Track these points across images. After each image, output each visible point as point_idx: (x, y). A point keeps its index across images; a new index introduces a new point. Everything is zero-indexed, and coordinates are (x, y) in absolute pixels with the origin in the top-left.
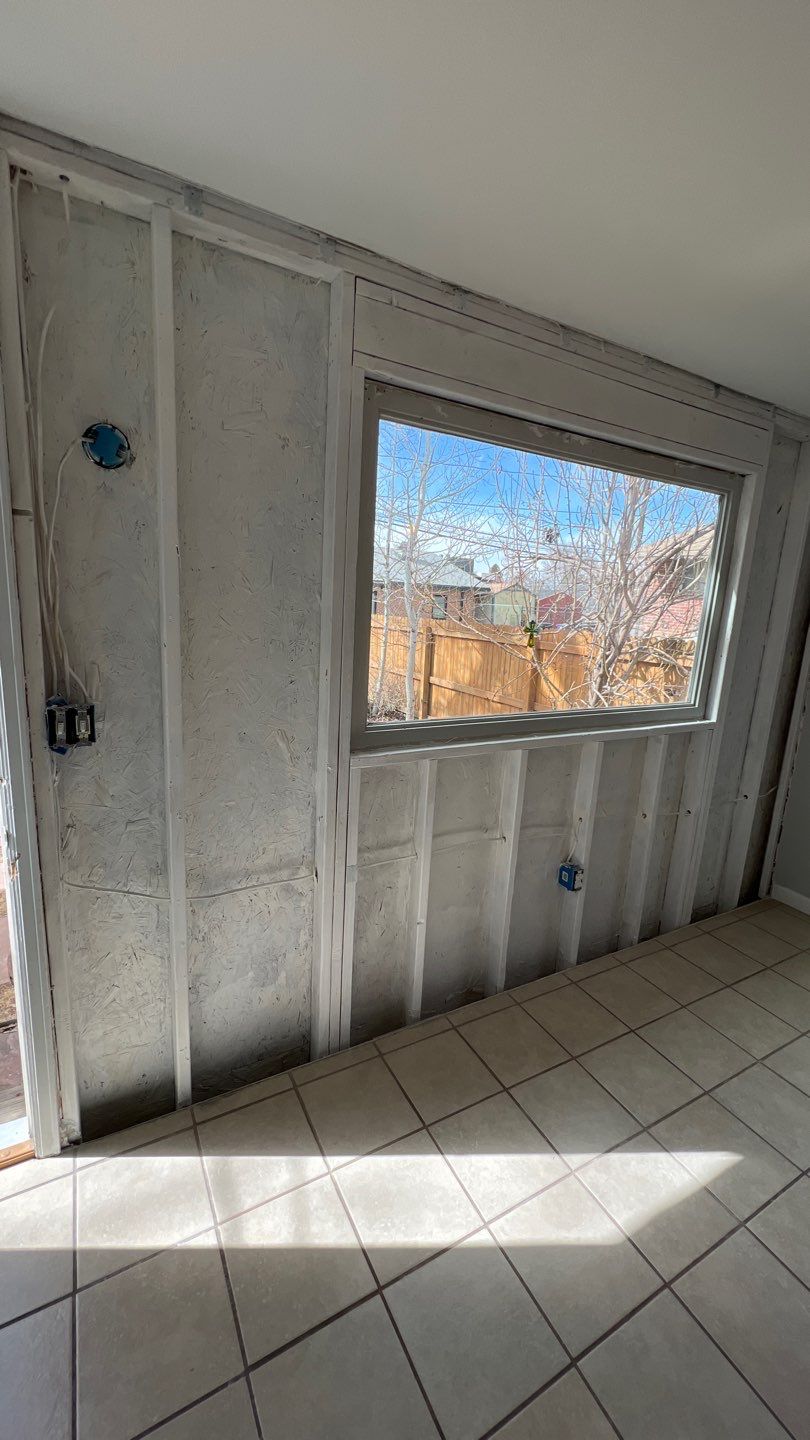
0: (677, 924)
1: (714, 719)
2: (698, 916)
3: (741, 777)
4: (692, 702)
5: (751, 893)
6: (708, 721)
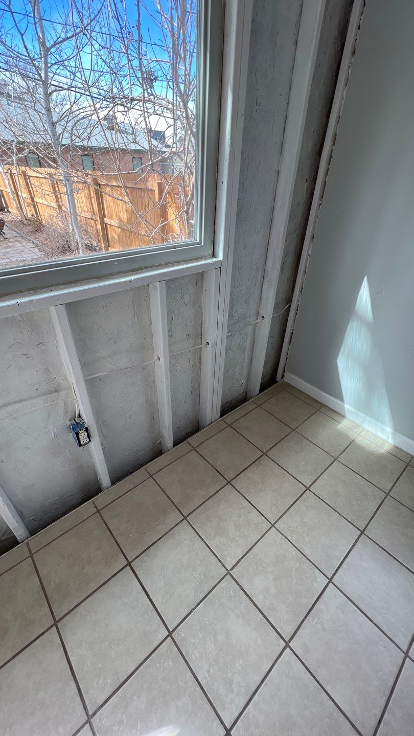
0: (208, 422)
1: (220, 257)
2: (227, 409)
3: (259, 302)
4: (198, 241)
5: (270, 381)
6: (214, 260)
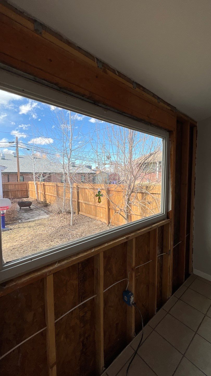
4: (163, 212)
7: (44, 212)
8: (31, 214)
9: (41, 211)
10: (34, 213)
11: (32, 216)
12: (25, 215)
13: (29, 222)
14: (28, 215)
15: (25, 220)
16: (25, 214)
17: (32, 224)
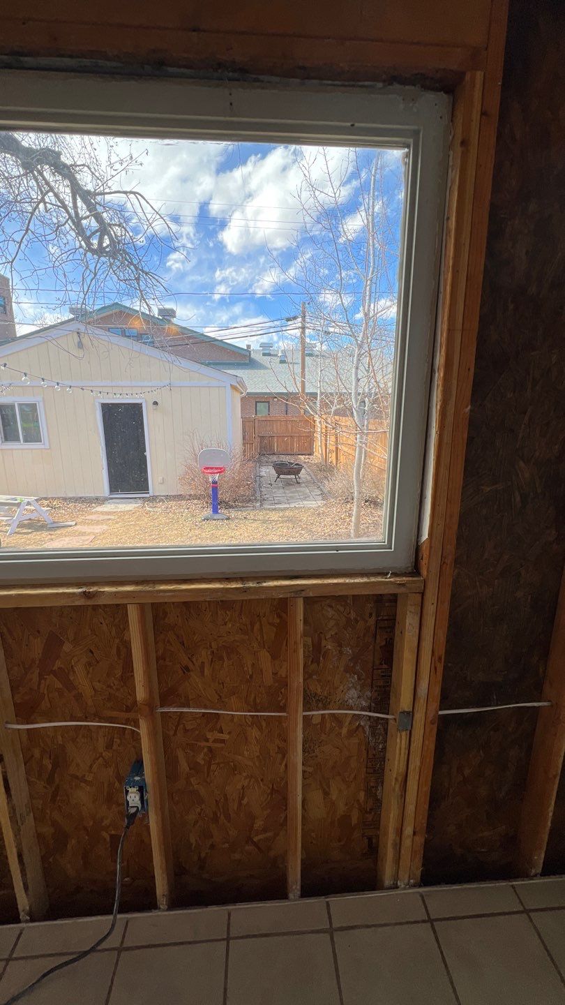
7: (319, 493)
8: (292, 492)
9: (316, 490)
10: (297, 492)
11: (290, 497)
12: (279, 493)
13: (275, 509)
14: (284, 495)
15: (272, 504)
16: (281, 490)
17: (274, 516)
